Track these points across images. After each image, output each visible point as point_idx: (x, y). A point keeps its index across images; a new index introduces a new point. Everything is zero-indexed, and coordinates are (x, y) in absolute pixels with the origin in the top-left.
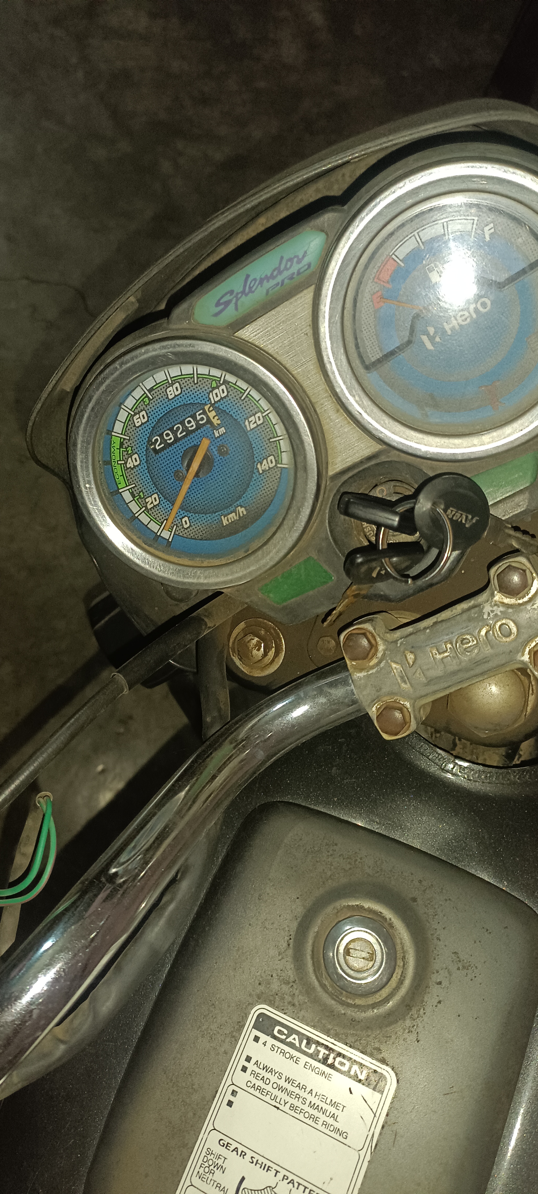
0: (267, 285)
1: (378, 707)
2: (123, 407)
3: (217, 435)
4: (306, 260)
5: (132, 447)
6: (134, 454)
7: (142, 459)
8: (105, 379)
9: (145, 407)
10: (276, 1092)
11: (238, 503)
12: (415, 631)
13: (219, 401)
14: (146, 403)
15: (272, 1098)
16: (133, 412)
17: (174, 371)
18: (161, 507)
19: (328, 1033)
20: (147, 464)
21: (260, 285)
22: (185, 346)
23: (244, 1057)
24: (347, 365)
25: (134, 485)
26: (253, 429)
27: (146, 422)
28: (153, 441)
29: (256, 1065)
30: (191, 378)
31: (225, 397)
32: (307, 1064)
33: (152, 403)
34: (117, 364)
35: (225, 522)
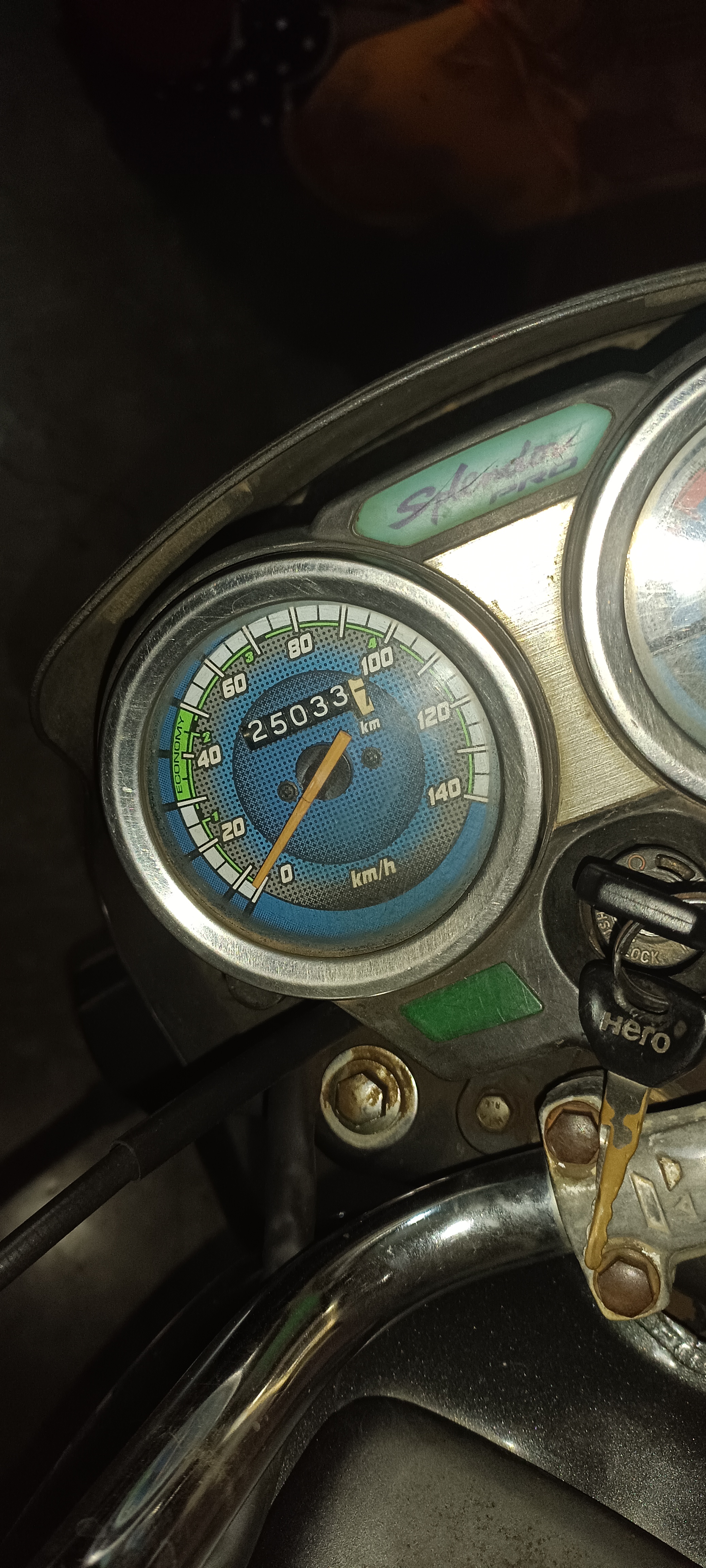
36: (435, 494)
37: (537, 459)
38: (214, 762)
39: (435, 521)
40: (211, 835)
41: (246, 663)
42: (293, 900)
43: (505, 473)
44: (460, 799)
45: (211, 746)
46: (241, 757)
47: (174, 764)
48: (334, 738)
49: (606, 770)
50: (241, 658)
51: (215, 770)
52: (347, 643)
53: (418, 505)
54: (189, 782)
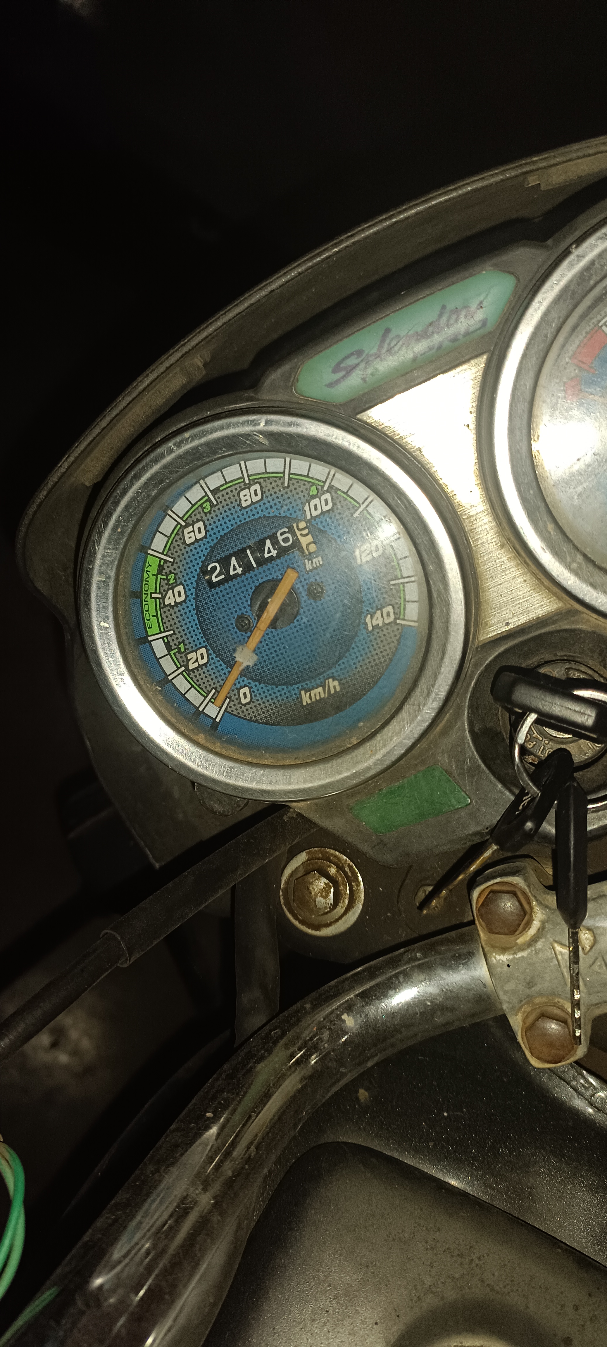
1: (527, 1013)
2: (170, 512)
3: (309, 566)
4: (480, 315)
5: (176, 574)
7: (189, 593)
8: (151, 464)
9: (203, 515)
11: (329, 672)
13: (319, 516)
16: (185, 521)
17: (255, 466)
18: (209, 668)
20: (196, 603)
21: (404, 348)
22: (281, 423)
25: (172, 632)
26: (365, 563)
27: (201, 539)
28: (209, 569)
30: (280, 478)
31: (328, 511)
33: (214, 511)
35: (306, 700)
36: (364, 356)
37: (452, 321)
38: (178, 600)
39: (364, 380)
40: (178, 664)
41: (204, 512)
42: (251, 718)
43: (424, 335)
44: (393, 624)
45: (176, 586)
46: (202, 594)
47: (144, 603)
48: (283, 575)
49: (520, 594)
50: (200, 509)
51: (180, 607)
52: (291, 491)
53: (350, 366)
54: (158, 619)
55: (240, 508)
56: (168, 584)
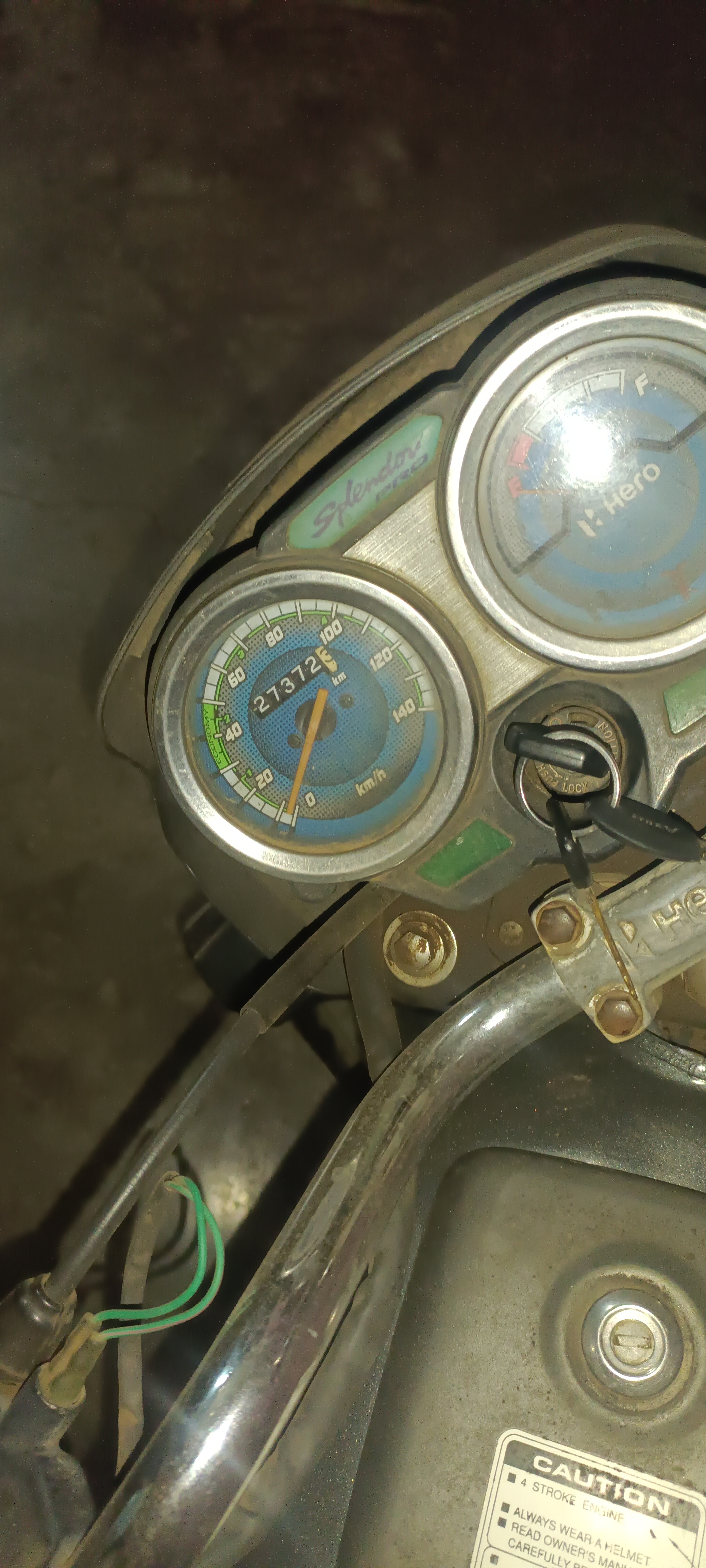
0: (377, 489)
1: (597, 1000)
2: (213, 666)
3: (336, 683)
4: (420, 453)
5: (230, 714)
6: (233, 723)
7: (244, 727)
8: (187, 635)
9: (239, 661)
10: (551, 1550)
11: (374, 764)
12: (628, 895)
13: (333, 640)
14: (241, 657)
15: (548, 1559)
16: (226, 670)
17: (272, 612)
18: (276, 784)
19: (606, 1455)
20: (252, 735)
21: (367, 492)
22: (282, 578)
23: (499, 1506)
24: (492, 571)
25: (238, 762)
26: (381, 669)
27: (244, 681)
28: (255, 703)
29: (517, 1515)
30: (294, 617)
31: (340, 635)
32: (586, 1503)
33: (248, 656)
34: (201, 614)
35: (361, 791)
38: (237, 735)
40: (249, 787)
41: (240, 659)
44: (415, 713)
46: (255, 726)
47: (210, 744)
48: (316, 694)
49: (510, 664)
50: (236, 657)
51: (240, 741)
52: (306, 625)
54: (224, 754)
55: (267, 649)
56: (224, 724)
